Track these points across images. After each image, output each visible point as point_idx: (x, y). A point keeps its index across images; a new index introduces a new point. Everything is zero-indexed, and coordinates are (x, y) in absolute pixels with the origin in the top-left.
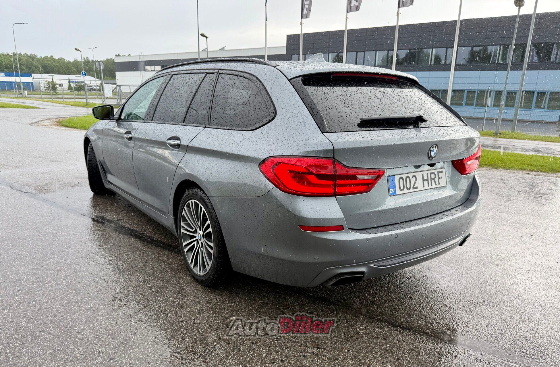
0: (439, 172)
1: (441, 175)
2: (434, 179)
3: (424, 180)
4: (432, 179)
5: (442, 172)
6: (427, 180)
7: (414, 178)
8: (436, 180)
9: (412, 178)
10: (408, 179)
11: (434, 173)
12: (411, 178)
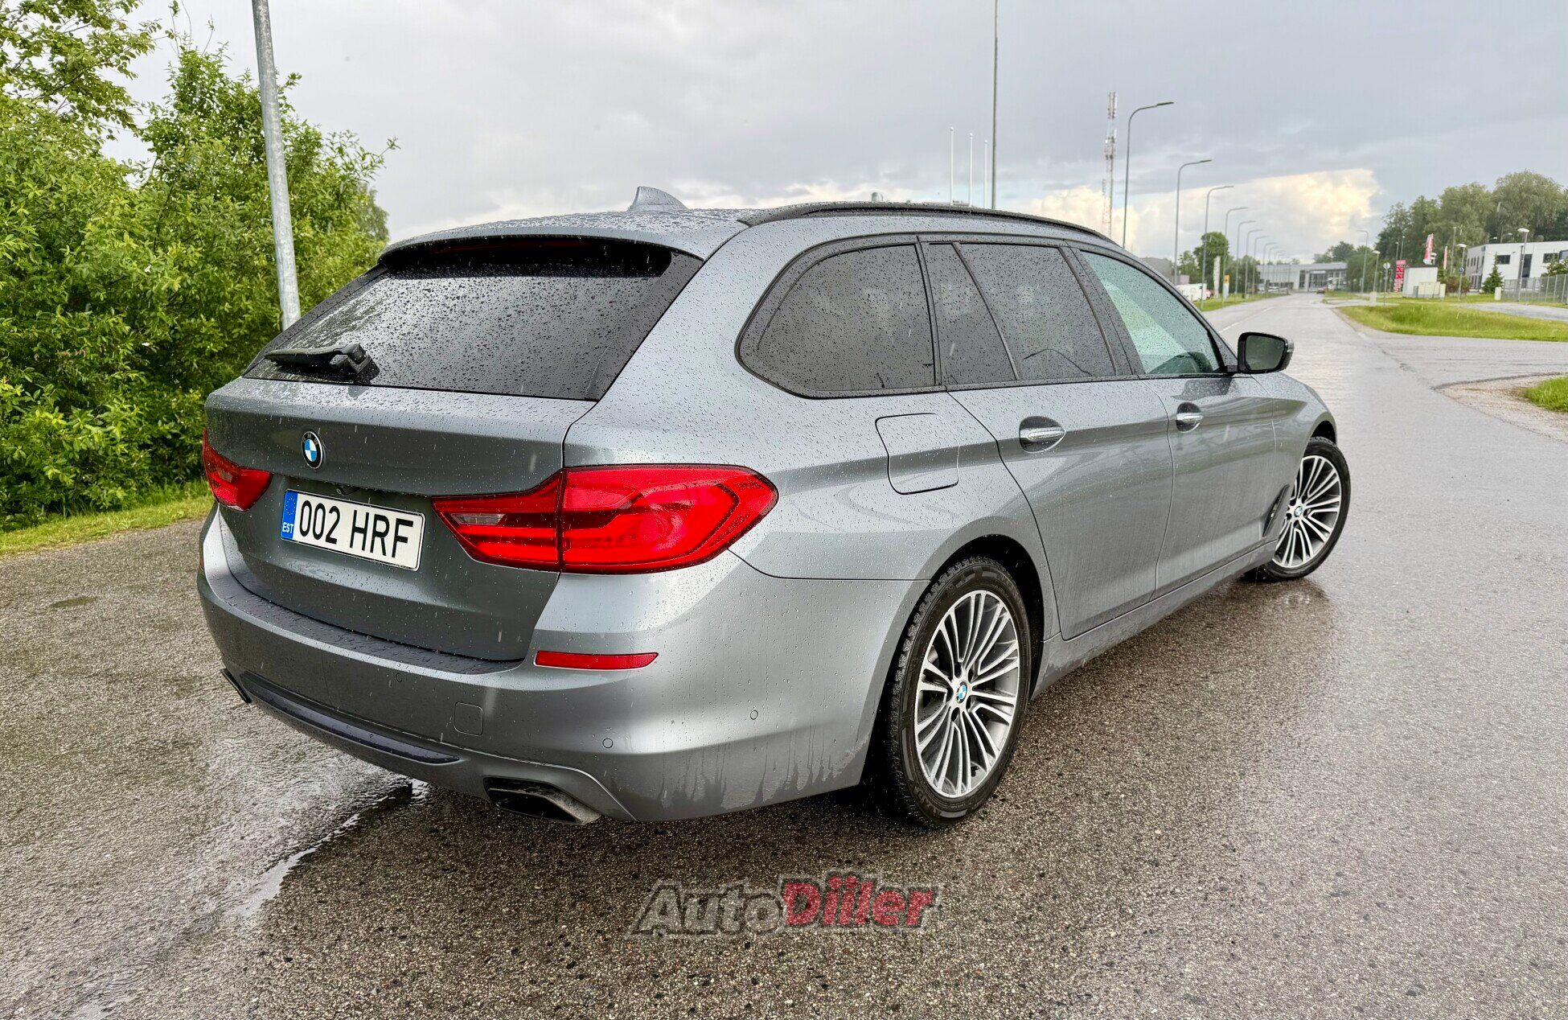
0: (399, 522)
1: (403, 531)
2: (382, 535)
3: (355, 529)
4: (376, 534)
5: (410, 524)
6: (364, 531)
7: (335, 513)
8: (389, 539)
9: (331, 512)
10: (320, 511)
11: (384, 519)
12: (327, 511)
